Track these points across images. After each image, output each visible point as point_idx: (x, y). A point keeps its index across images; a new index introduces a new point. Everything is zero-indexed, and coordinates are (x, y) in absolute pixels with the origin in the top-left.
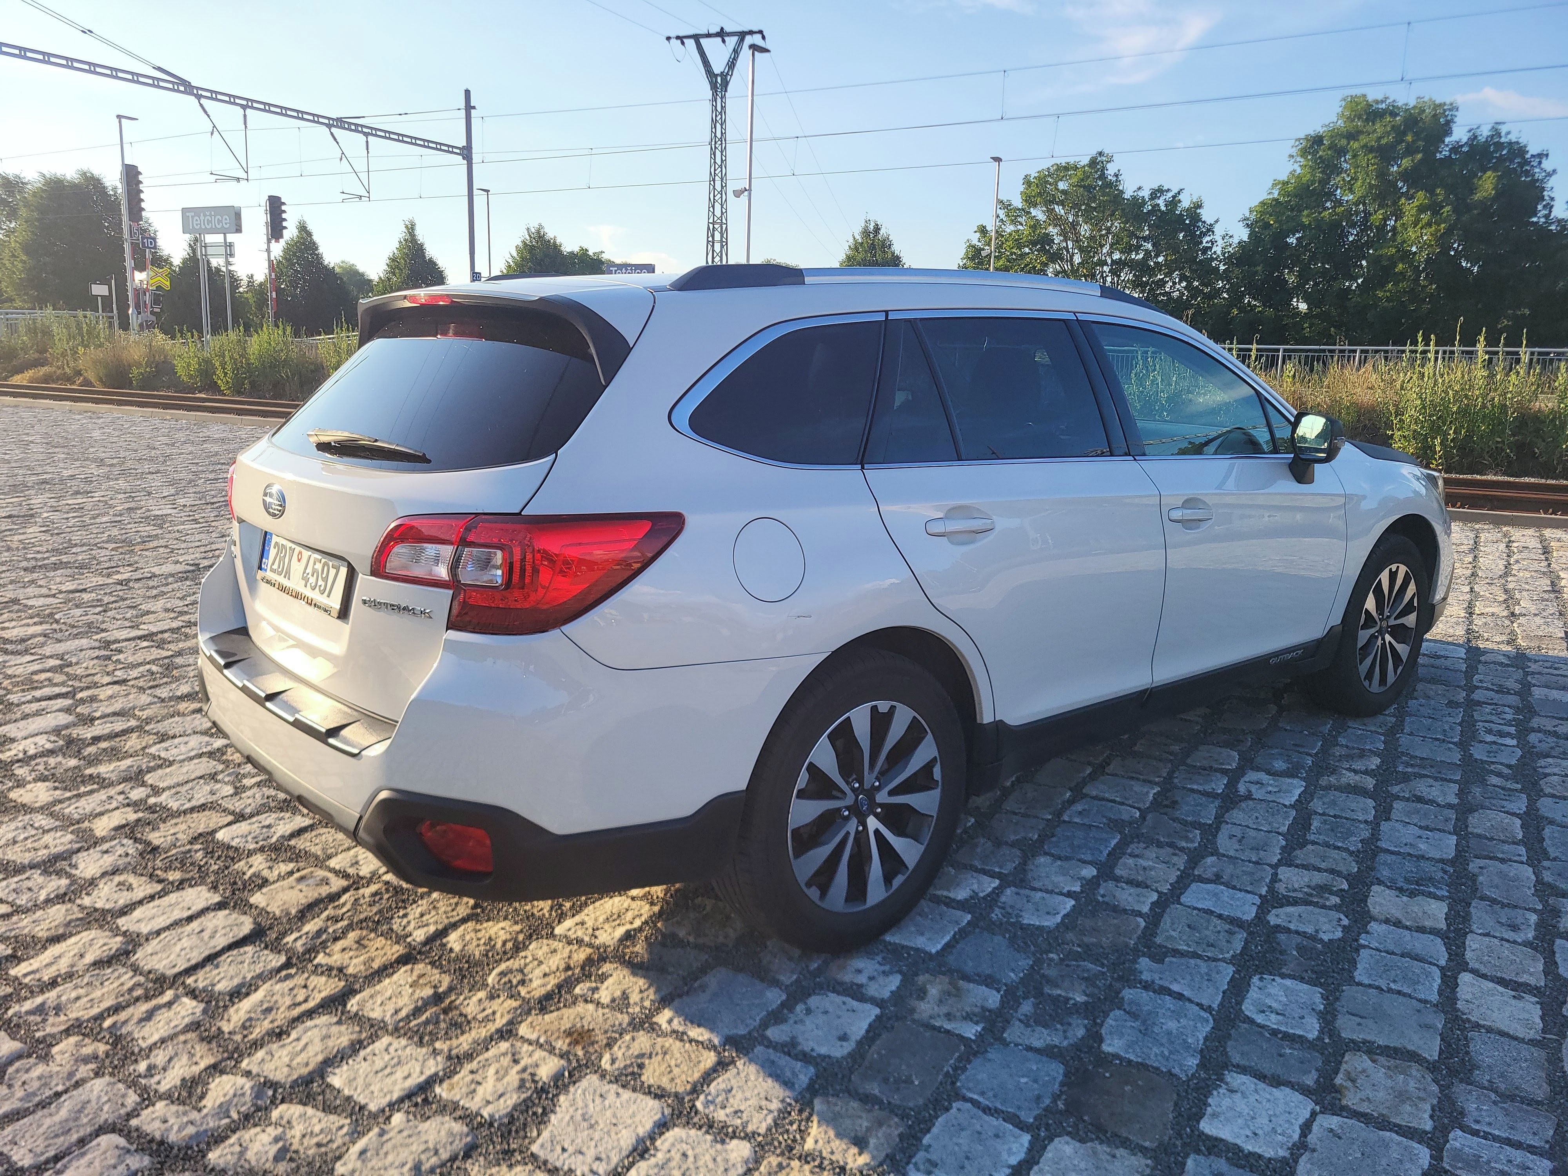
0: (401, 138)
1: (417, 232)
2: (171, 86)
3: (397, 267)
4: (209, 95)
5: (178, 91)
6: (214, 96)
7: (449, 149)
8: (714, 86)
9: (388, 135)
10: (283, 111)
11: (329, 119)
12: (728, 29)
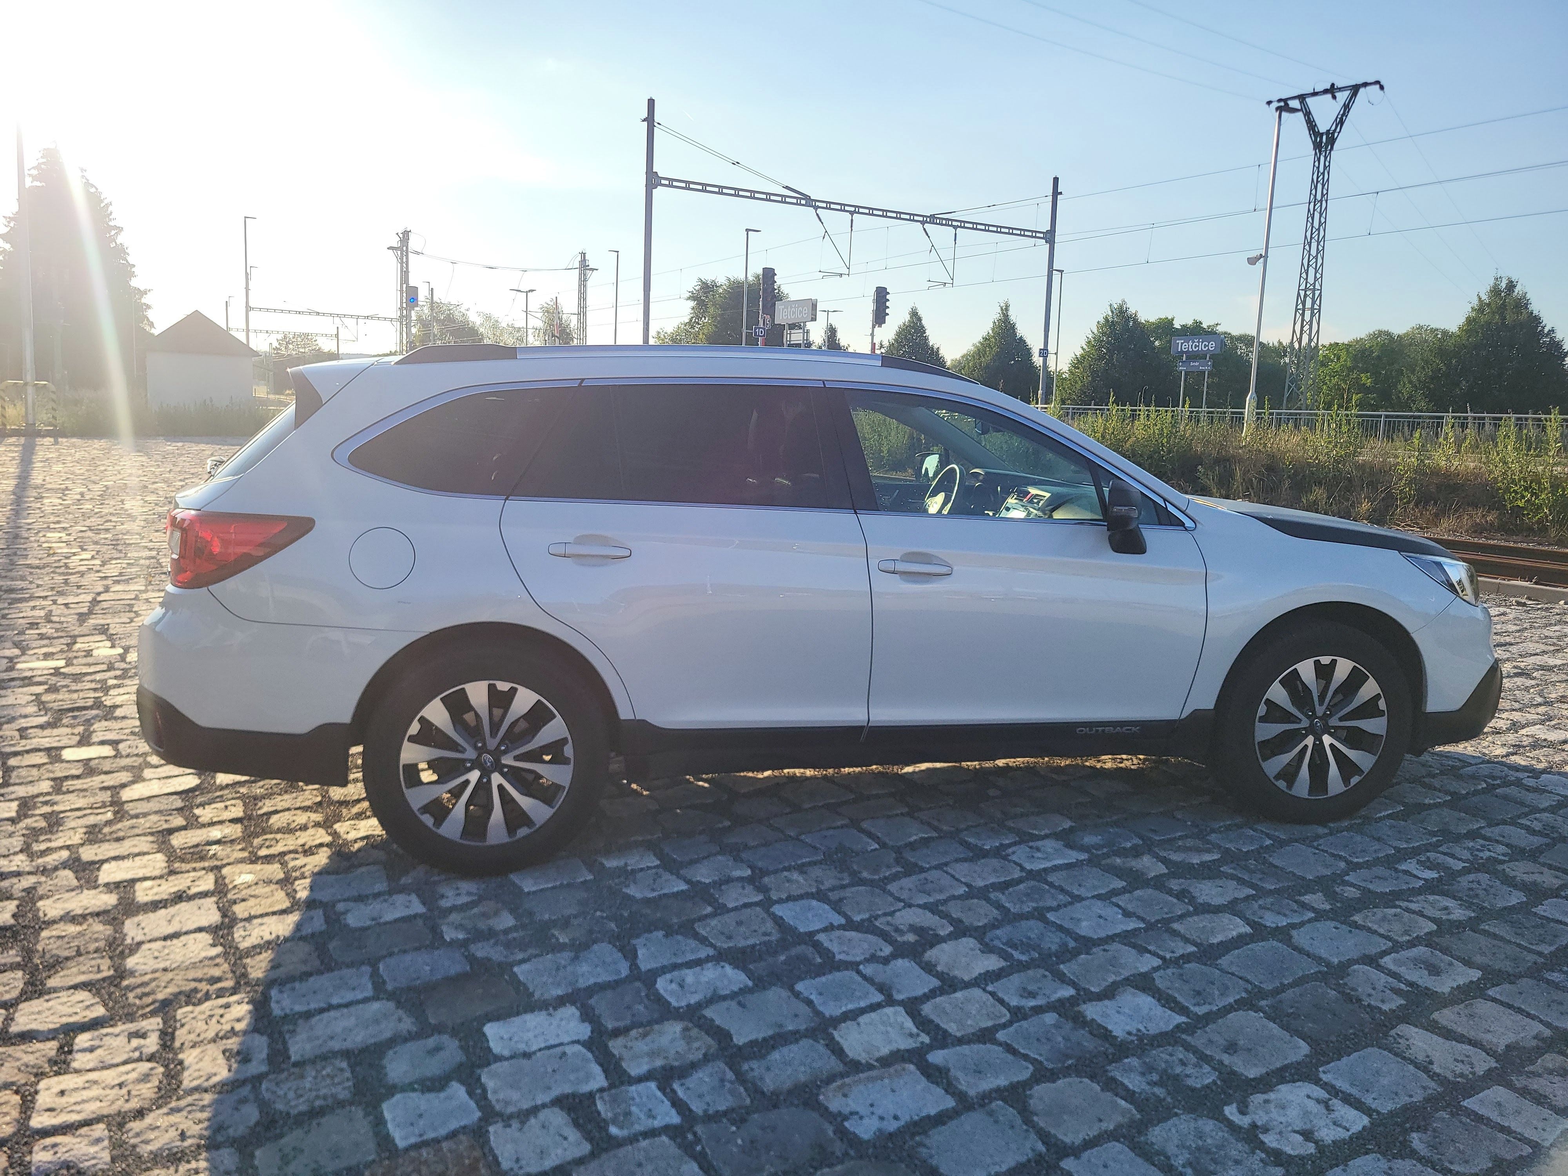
0: (987, 228)
1: (1010, 313)
2: (795, 201)
3: (990, 347)
4: (824, 205)
5: (801, 205)
6: (828, 205)
7: (1034, 234)
8: (1317, 146)
9: (975, 226)
10: (885, 214)
11: (923, 216)
12: (1338, 84)
